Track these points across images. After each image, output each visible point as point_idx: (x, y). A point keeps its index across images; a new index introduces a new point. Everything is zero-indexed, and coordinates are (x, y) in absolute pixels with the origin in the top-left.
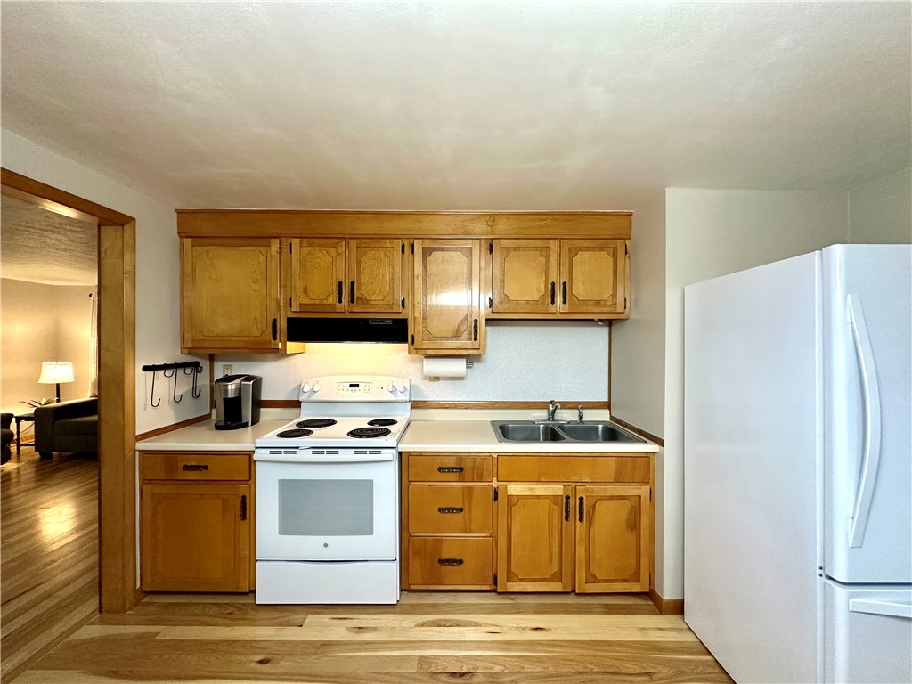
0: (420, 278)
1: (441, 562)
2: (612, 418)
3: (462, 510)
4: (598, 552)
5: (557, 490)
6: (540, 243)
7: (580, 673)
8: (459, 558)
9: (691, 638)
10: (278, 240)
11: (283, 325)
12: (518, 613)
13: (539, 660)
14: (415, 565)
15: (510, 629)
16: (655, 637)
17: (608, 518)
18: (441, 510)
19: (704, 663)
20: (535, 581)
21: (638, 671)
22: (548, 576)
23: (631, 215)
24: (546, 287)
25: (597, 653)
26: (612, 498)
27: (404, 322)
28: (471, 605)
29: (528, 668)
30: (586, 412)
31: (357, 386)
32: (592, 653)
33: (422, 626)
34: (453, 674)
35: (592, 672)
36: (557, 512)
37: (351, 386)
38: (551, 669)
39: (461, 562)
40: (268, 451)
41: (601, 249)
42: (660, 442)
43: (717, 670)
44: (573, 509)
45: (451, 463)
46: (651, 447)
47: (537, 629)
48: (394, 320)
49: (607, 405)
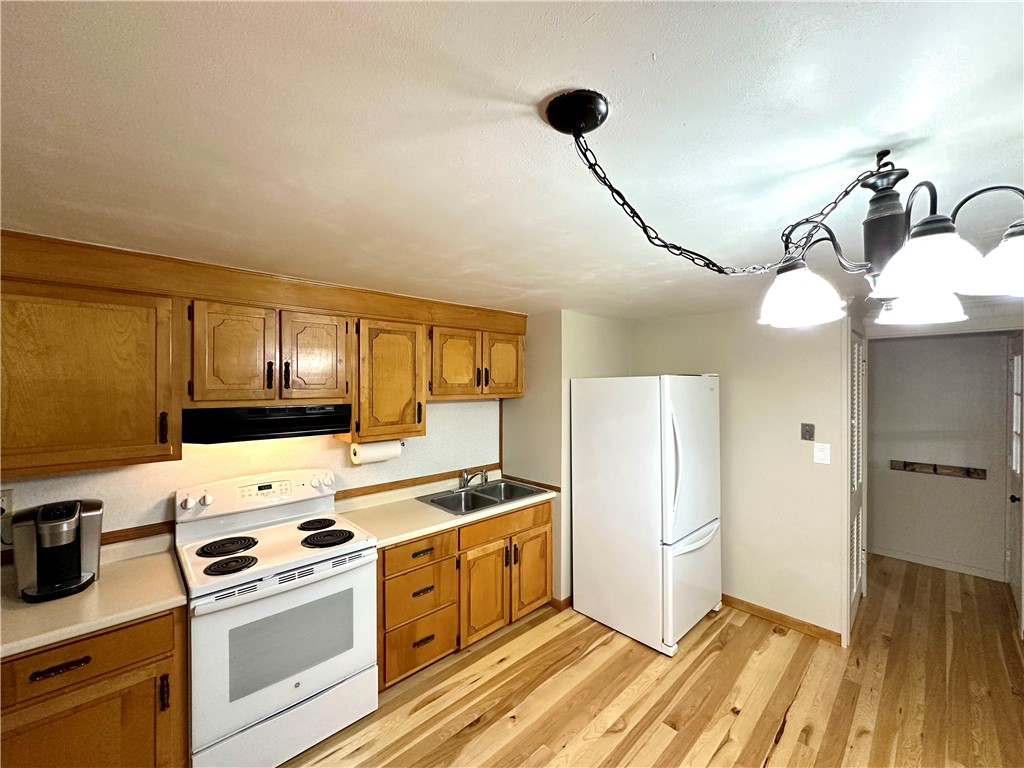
0: (367, 361)
1: (416, 645)
2: (503, 476)
3: (432, 587)
4: (524, 584)
5: (501, 544)
6: (469, 333)
7: (546, 670)
8: (429, 635)
9: (581, 618)
10: (170, 301)
11: (175, 421)
12: (481, 658)
13: (517, 679)
14: (392, 659)
15: (484, 671)
16: (566, 627)
17: (529, 554)
18: (416, 595)
19: (595, 627)
20: (486, 626)
21: (571, 650)
22: (495, 618)
23: (526, 317)
24: (474, 371)
25: (545, 654)
26: (532, 539)
27: (347, 408)
28: (443, 672)
29: (515, 687)
30: (489, 474)
31: (270, 487)
32: (541, 656)
33: (415, 711)
34: (471, 725)
35: (551, 666)
36: (500, 561)
37: (260, 488)
38: (528, 679)
39: (432, 637)
40: (213, 597)
41: (509, 342)
42: (558, 490)
43: (602, 627)
44: (511, 556)
45: (423, 546)
46: (552, 494)
47: (501, 661)
48: (336, 406)
49: (499, 466)
